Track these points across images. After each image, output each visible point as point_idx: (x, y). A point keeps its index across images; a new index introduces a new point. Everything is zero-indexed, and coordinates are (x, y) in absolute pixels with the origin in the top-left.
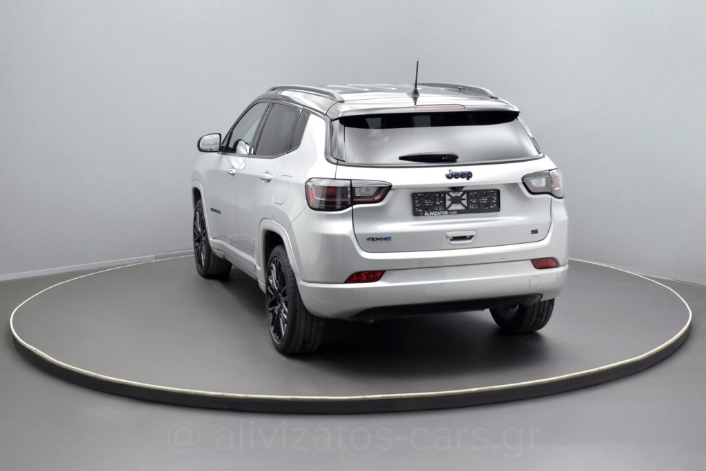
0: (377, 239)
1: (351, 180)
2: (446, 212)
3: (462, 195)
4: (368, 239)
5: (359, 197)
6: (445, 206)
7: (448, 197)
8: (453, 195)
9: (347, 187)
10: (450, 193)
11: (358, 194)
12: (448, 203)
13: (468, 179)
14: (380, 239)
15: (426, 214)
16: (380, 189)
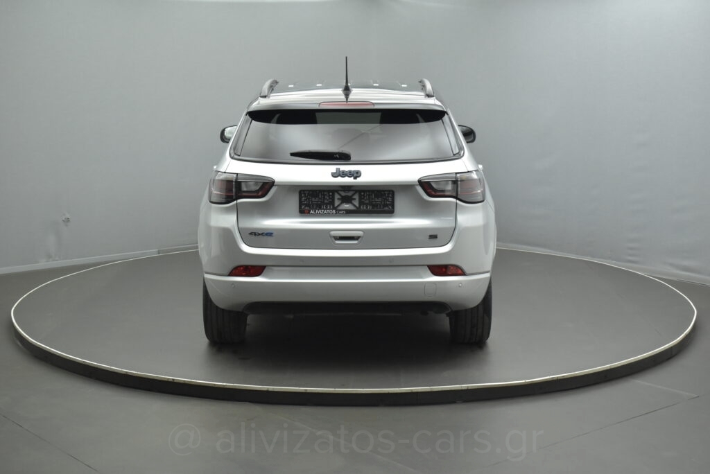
0: (259, 234)
1: (237, 174)
2: (334, 211)
3: (353, 195)
4: (251, 234)
5: (244, 192)
6: (333, 205)
7: (337, 196)
8: (343, 194)
9: (232, 181)
10: (340, 192)
11: (244, 189)
12: (337, 203)
13: (355, 178)
14: (262, 234)
15: (311, 212)
16: (265, 184)
